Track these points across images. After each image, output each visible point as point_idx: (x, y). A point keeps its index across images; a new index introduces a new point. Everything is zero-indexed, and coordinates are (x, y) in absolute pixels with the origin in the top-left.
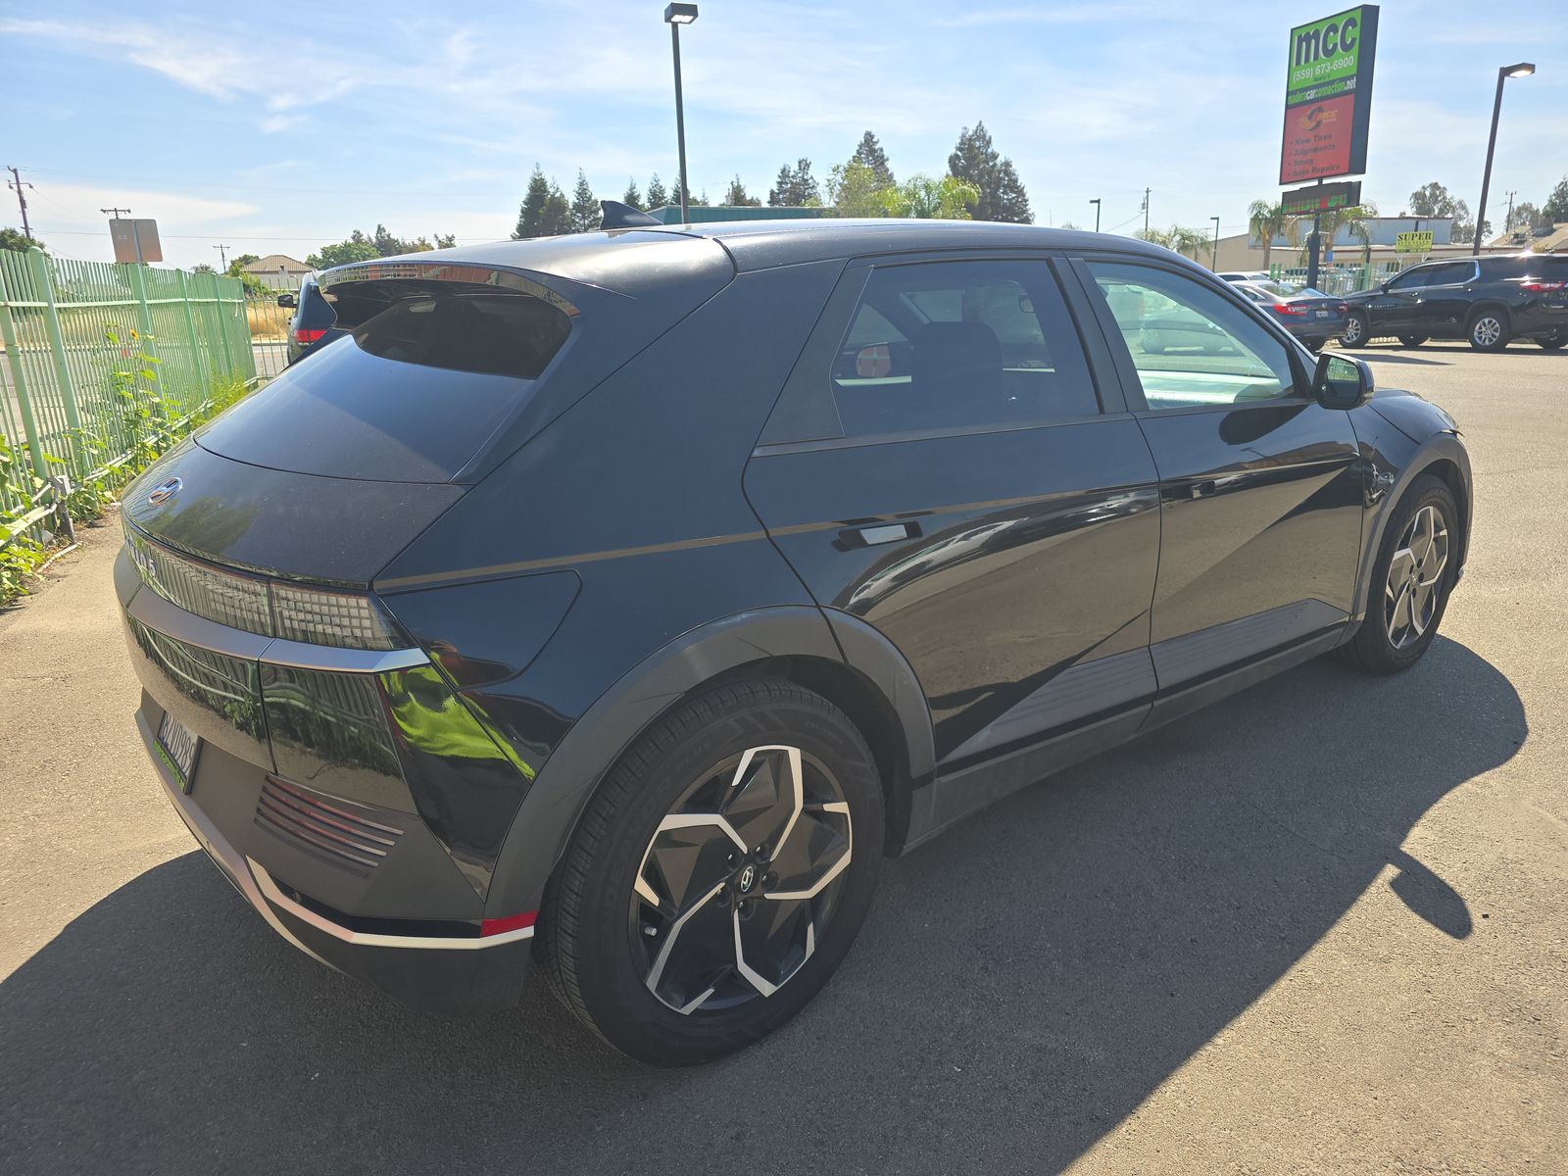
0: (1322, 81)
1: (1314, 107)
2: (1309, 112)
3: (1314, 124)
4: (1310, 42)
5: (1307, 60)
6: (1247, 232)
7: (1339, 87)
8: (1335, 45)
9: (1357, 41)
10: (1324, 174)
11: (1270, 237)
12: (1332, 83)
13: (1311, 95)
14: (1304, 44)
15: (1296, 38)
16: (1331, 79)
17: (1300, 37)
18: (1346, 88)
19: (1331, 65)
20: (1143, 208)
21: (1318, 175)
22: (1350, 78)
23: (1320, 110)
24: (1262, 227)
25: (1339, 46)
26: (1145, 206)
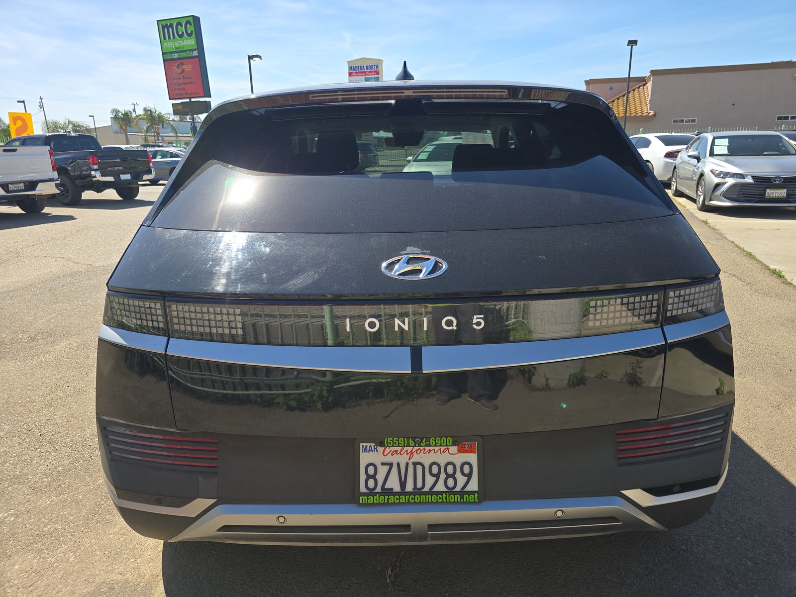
0: (180, 50)
1: (179, 62)
2: (177, 64)
3: (180, 71)
4: (169, 29)
5: (169, 38)
6: (110, 124)
7: (190, 54)
8: (183, 33)
9: (194, 32)
10: (192, 96)
11: (126, 127)
12: (185, 51)
13: (176, 56)
14: (166, 29)
15: (161, 25)
16: (184, 49)
17: (162, 25)
18: (193, 55)
19: (183, 42)
20: (41, 108)
21: (189, 96)
22: (195, 50)
23: (183, 64)
24: (120, 122)
25: (185, 33)
26: (41, 107)
